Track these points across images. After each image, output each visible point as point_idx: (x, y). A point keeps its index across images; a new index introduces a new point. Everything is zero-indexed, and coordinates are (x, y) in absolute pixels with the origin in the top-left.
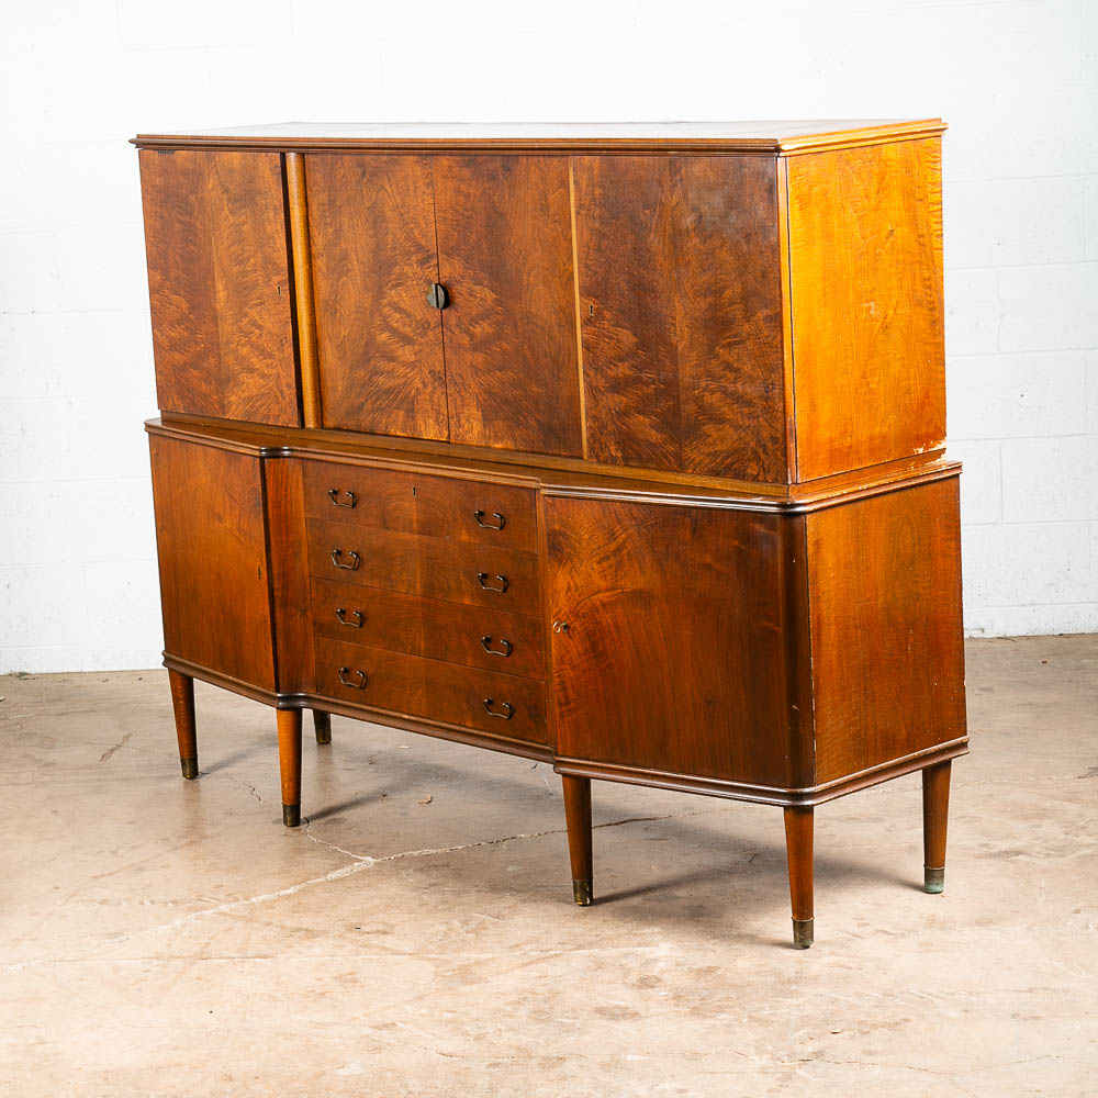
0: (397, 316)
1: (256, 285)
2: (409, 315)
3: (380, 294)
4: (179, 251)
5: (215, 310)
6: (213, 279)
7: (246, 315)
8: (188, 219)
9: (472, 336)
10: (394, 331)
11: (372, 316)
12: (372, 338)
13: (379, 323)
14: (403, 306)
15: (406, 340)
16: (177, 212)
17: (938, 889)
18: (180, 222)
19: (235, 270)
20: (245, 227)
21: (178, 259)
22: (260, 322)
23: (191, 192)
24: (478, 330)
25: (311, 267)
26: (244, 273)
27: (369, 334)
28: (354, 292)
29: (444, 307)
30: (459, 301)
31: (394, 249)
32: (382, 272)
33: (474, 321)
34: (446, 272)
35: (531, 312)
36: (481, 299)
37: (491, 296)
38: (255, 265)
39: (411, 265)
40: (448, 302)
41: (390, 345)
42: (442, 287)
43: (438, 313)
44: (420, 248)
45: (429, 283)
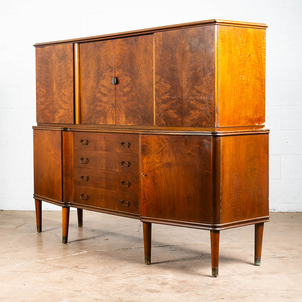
0: (103, 88)
1: (64, 82)
2: (106, 88)
3: (98, 82)
4: (45, 76)
5: (53, 91)
6: (53, 83)
7: (61, 92)
8: (47, 66)
9: (124, 92)
10: (102, 93)
11: (96, 89)
12: (96, 96)
13: (98, 91)
14: (104, 85)
15: (105, 95)
16: (45, 64)
18: (45, 67)
19: (59, 79)
20: (62, 66)
21: (44, 78)
22: (65, 94)
23: (49, 58)
24: (125, 90)
25: (80, 76)
26: (61, 80)
27: (95, 94)
28: (91, 83)
29: (116, 84)
30: (120, 81)
31: (103, 68)
32: (99, 75)
33: (124, 87)
34: (117, 74)
35: (141, 83)
36: (127, 80)
37: (129, 79)
38: (64, 77)
39: (107, 72)
40: (117, 83)
41: (100, 97)
42: (116, 78)
43: (114, 86)
44: (110, 67)
45: (112, 77)
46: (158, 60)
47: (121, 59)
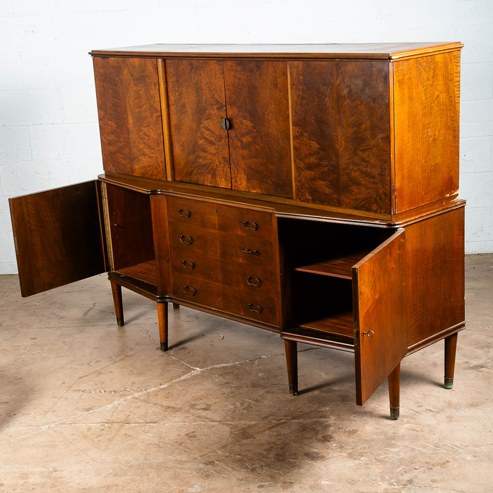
0: (208, 132)
1: (146, 117)
2: (213, 133)
3: (199, 122)
4: (112, 102)
5: (128, 128)
6: (127, 115)
7: (142, 131)
8: (115, 88)
9: (242, 142)
10: (206, 139)
11: (196, 131)
12: (196, 142)
13: (199, 135)
14: (210, 128)
15: (212, 143)
16: (111, 85)
17: (450, 387)
18: (112, 89)
19: (137, 111)
20: (141, 92)
21: (111, 105)
22: (148, 134)
23: (116, 76)
24: (244, 140)
25: (169, 110)
26: (140, 112)
27: (195, 140)
28: (188, 121)
29: (230, 129)
30: (236, 126)
31: (206, 102)
32: (200, 112)
33: (243, 135)
34: (230, 113)
35: (269, 132)
36: (246, 126)
37: (250, 124)
38: (145, 108)
39: (214, 110)
40: (231, 127)
41: (204, 145)
42: (228, 120)
43: (226, 132)
44: (218, 102)
45: (222, 118)
46: (297, 104)
47: (235, 92)
